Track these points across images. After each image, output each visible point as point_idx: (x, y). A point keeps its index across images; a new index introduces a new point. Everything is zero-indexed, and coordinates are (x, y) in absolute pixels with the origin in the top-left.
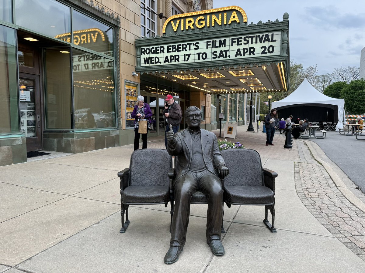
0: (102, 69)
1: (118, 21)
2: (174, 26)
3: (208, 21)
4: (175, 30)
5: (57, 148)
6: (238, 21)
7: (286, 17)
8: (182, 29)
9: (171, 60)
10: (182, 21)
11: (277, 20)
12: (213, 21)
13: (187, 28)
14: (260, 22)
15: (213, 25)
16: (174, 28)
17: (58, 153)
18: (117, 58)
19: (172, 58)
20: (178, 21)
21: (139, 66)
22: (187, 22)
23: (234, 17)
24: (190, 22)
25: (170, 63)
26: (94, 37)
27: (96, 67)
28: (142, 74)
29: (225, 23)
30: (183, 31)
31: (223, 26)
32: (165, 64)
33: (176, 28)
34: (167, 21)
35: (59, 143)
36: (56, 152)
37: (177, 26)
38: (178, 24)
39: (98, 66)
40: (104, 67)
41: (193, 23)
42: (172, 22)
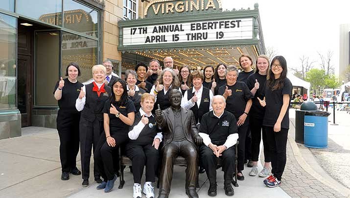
0: (85, 47)
1: (103, 5)
2: (155, 9)
3: (187, 6)
4: (156, 13)
5: (45, 124)
6: (214, 8)
7: (256, 6)
8: (163, 12)
9: (152, 40)
10: (163, 5)
11: (249, 9)
12: (191, 6)
13: (167, 12)
14: (234, 9)
15: (191, 10)
16: (155, 11)
17: (46, 128)
18: (101, 39)
19: (153, 38)
20: (159, 5)
21: (121, 45)
22: (167, 6)
23: (211, 3)
24: (170, 6)
25: (151, 43)
26: (79, 17)
27: (79, 46)
28: (123, 52)
29: (203, 9)
30: (163, 14)
31: (200, 11)
32: (146, 44)
33: (157, 11)
34: (149, 5)
35: (47, 119)
36: (44, 128)
37: (158, 9)
38: (159, 7)
39: (81, 45)
40: (87, 46)
41: (173, 7)
42: (153, 6)
